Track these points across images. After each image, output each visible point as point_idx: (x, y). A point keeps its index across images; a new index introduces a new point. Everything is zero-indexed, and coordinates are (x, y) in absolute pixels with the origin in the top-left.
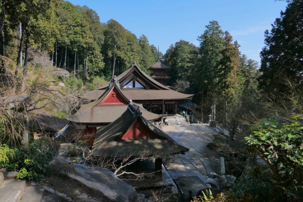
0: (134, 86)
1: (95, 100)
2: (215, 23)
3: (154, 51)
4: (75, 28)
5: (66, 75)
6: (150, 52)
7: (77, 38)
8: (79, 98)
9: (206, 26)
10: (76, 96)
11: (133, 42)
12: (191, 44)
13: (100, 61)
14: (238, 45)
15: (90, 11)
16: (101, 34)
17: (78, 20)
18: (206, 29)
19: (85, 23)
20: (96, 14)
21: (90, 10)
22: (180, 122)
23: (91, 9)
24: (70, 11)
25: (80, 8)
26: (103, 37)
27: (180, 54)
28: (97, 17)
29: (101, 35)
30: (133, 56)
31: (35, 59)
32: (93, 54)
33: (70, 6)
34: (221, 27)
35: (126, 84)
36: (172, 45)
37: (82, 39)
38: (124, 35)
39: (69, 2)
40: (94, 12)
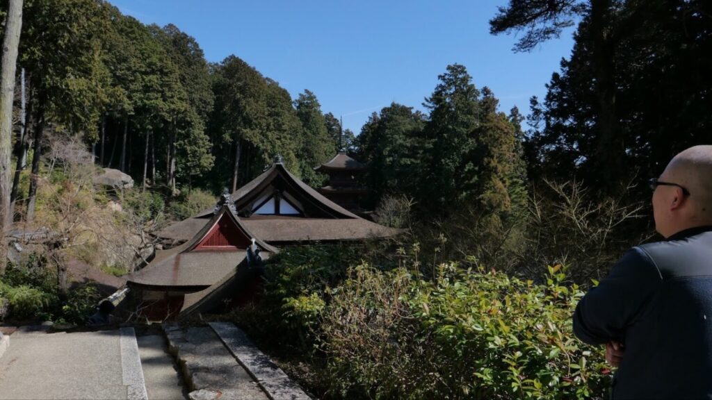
0: (277, 210)
1: (187, 241)
2: (459, 69)
3: (334, 127)
4: (147, 79)
5: (125, 183)
6: (323, 131)
7: (151, 99)
8: (153, 236)
9: (440, 77)
10: (146, 232)
11: (281, 107)
12: (417, 112)
13: (204, 153)
14: (520, 115)
15: (182, 38)
16: (206, 89)
17: (155, 59)
18: (441, 82)
19: (170, 65)
20: (196, 45)
21: (182, 36)
23: (183, 34)
24: (135, 38)
25: (157, 30)
27: (390, 136)
28: (196, 50)
29: (207, 92)
30: (281, 142)
31: (54, 149)
32: (187, 136)
33: (136, 29)
34: (471, 78)
35: (259, 206)
36: (374, 114)
37: (162, 102)
38: (261, 92)
39: (134, 19)
40: (191, 40)
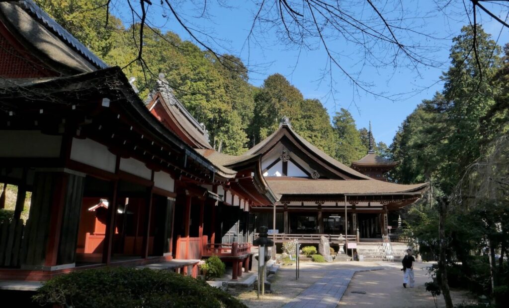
0: (285, 171)
4: (195, 84)
6: (357, 142)
7: (197, 100)
13: (241, 146)
16: (248, 97)
17: (203, 70)
19: (215, 75)
21: (230, 57)
22: (391, 254)
26: (252, 105)
27: (415, 128)
29: (247, 99)
32: (227, 132)
35: (268, 168)
37: (206, 102)
40: (237, 60)
